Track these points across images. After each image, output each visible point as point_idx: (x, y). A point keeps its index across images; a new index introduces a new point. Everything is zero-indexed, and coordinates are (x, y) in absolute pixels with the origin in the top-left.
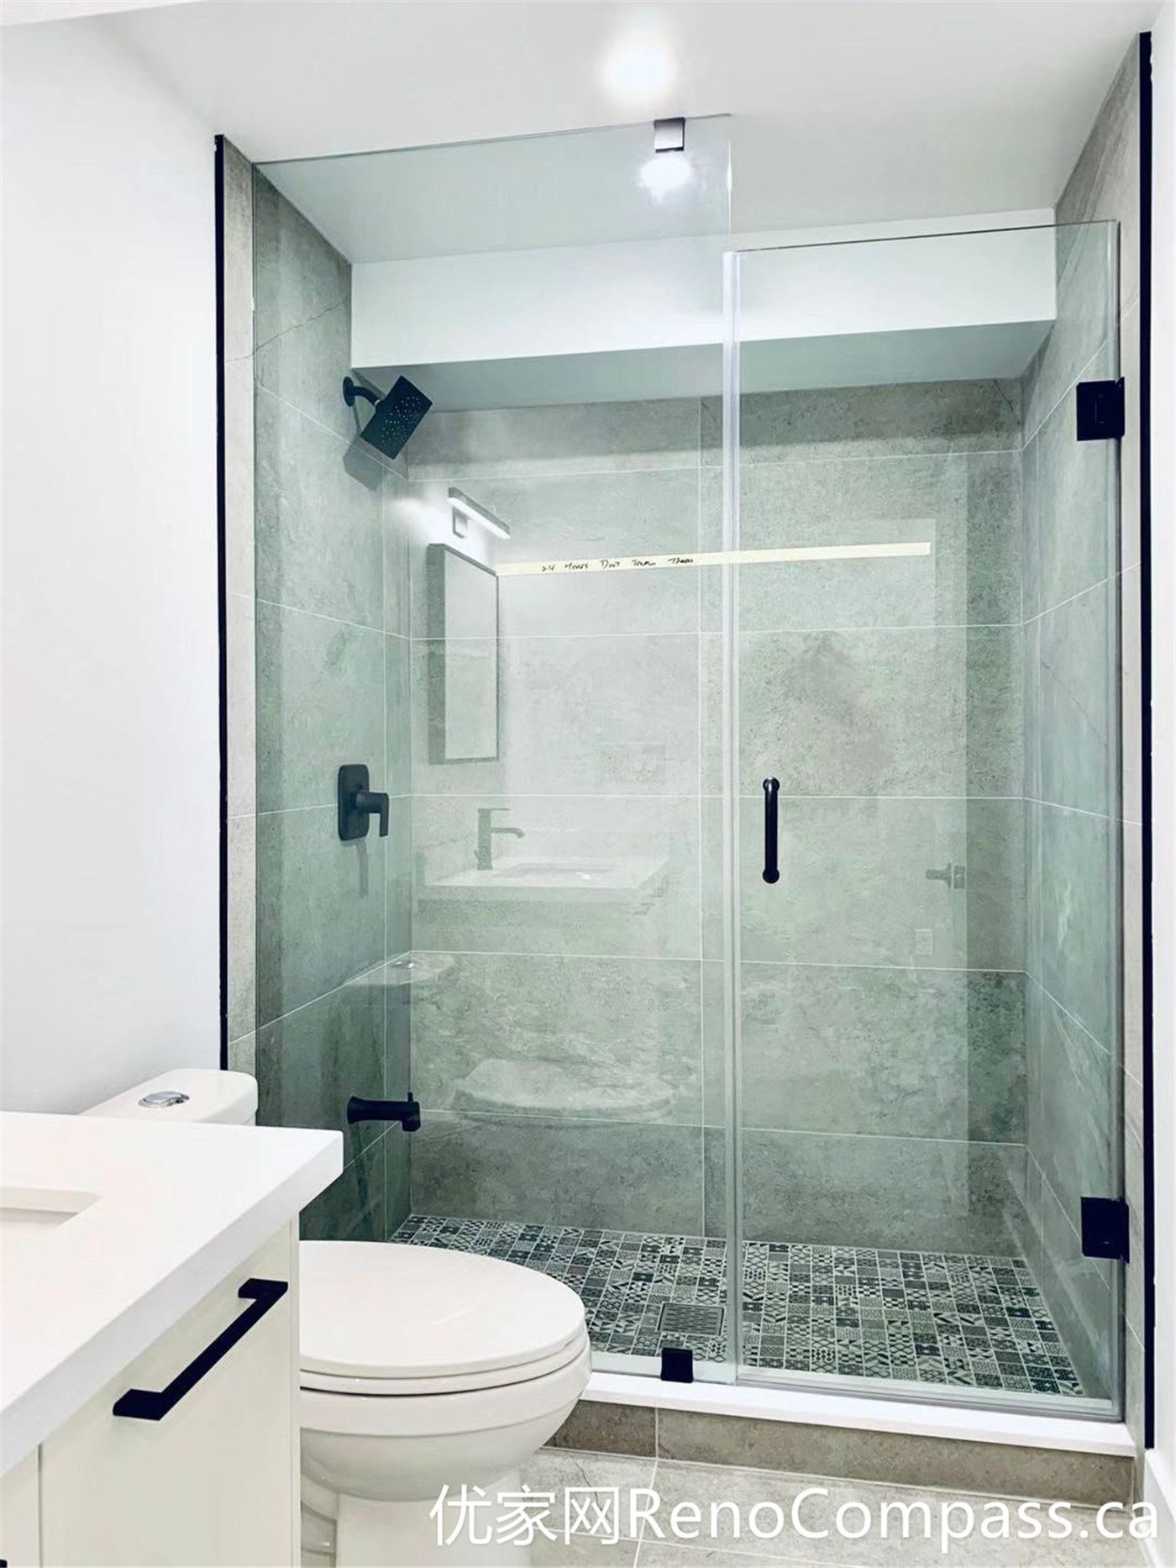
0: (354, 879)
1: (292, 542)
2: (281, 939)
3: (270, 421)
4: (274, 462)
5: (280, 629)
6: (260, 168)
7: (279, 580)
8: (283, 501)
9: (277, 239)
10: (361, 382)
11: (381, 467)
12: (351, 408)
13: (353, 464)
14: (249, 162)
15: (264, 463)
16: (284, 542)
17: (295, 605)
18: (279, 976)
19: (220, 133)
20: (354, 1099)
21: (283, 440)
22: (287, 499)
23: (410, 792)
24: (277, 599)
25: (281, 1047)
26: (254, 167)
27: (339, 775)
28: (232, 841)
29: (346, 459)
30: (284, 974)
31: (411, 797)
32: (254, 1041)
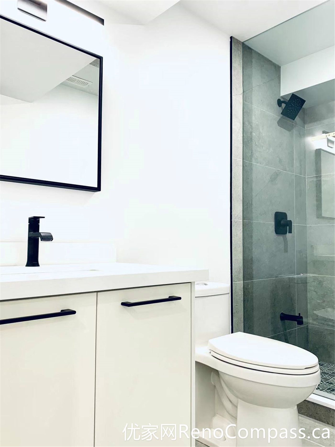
0: (282, 246)
1: (256, 145)
2: (252, 257)
3: (249, 111)
4: (250, 123)
5: (252, 169)
6: (245, 43)
7: (252, 156)
8: (254, 134)
9: (252, 62)
10: (284, 99)
11: (293, 125)
12: (281, 108)
13: (280, 123)
14: (241, 42)
15: (247, 123)
16: (254, 145)
17: (258, 163)
18: (252, 268)
19: (231, 36)
20: (282, 313)
21: (254, 117)
22: (255, 133)
23: (306, 224)
24: (251, 161)
25: (253, 289)
26: (243, 43)
27: (275, 214)
28: (233, 226)
29: (278, 123)
30: (254, 268)
31: (306, 226)
32: (243, 284)
